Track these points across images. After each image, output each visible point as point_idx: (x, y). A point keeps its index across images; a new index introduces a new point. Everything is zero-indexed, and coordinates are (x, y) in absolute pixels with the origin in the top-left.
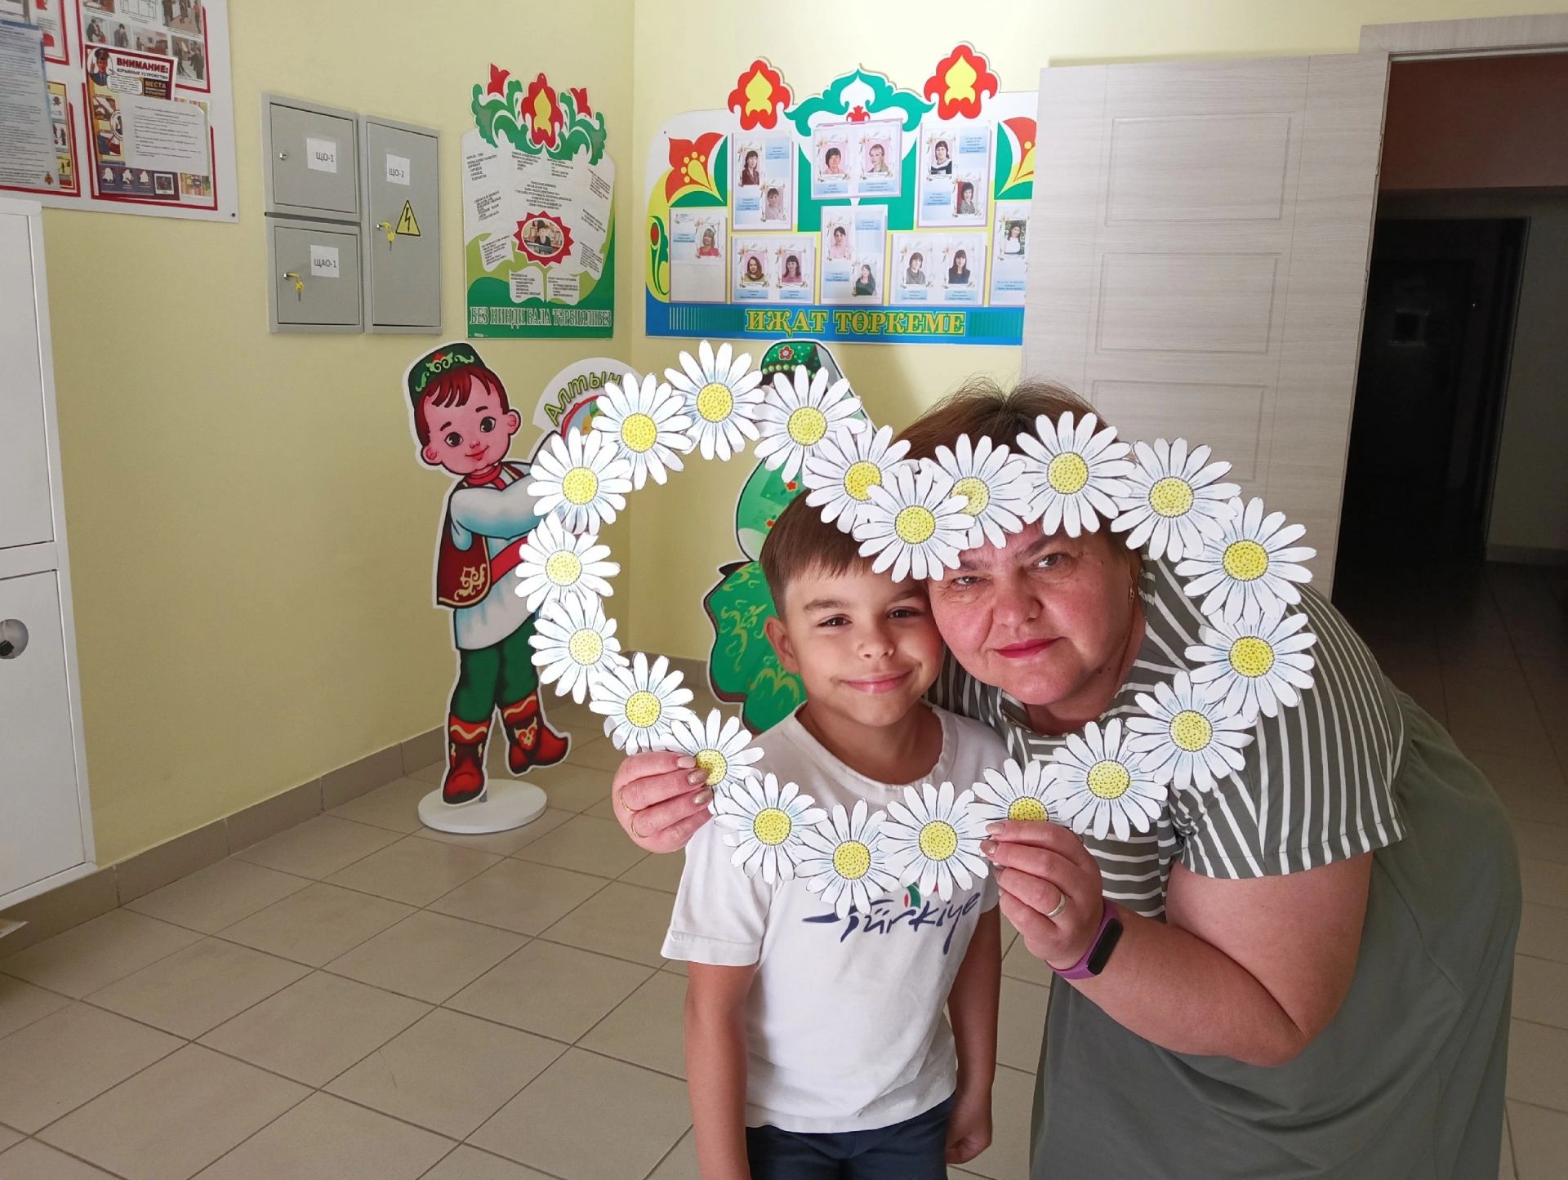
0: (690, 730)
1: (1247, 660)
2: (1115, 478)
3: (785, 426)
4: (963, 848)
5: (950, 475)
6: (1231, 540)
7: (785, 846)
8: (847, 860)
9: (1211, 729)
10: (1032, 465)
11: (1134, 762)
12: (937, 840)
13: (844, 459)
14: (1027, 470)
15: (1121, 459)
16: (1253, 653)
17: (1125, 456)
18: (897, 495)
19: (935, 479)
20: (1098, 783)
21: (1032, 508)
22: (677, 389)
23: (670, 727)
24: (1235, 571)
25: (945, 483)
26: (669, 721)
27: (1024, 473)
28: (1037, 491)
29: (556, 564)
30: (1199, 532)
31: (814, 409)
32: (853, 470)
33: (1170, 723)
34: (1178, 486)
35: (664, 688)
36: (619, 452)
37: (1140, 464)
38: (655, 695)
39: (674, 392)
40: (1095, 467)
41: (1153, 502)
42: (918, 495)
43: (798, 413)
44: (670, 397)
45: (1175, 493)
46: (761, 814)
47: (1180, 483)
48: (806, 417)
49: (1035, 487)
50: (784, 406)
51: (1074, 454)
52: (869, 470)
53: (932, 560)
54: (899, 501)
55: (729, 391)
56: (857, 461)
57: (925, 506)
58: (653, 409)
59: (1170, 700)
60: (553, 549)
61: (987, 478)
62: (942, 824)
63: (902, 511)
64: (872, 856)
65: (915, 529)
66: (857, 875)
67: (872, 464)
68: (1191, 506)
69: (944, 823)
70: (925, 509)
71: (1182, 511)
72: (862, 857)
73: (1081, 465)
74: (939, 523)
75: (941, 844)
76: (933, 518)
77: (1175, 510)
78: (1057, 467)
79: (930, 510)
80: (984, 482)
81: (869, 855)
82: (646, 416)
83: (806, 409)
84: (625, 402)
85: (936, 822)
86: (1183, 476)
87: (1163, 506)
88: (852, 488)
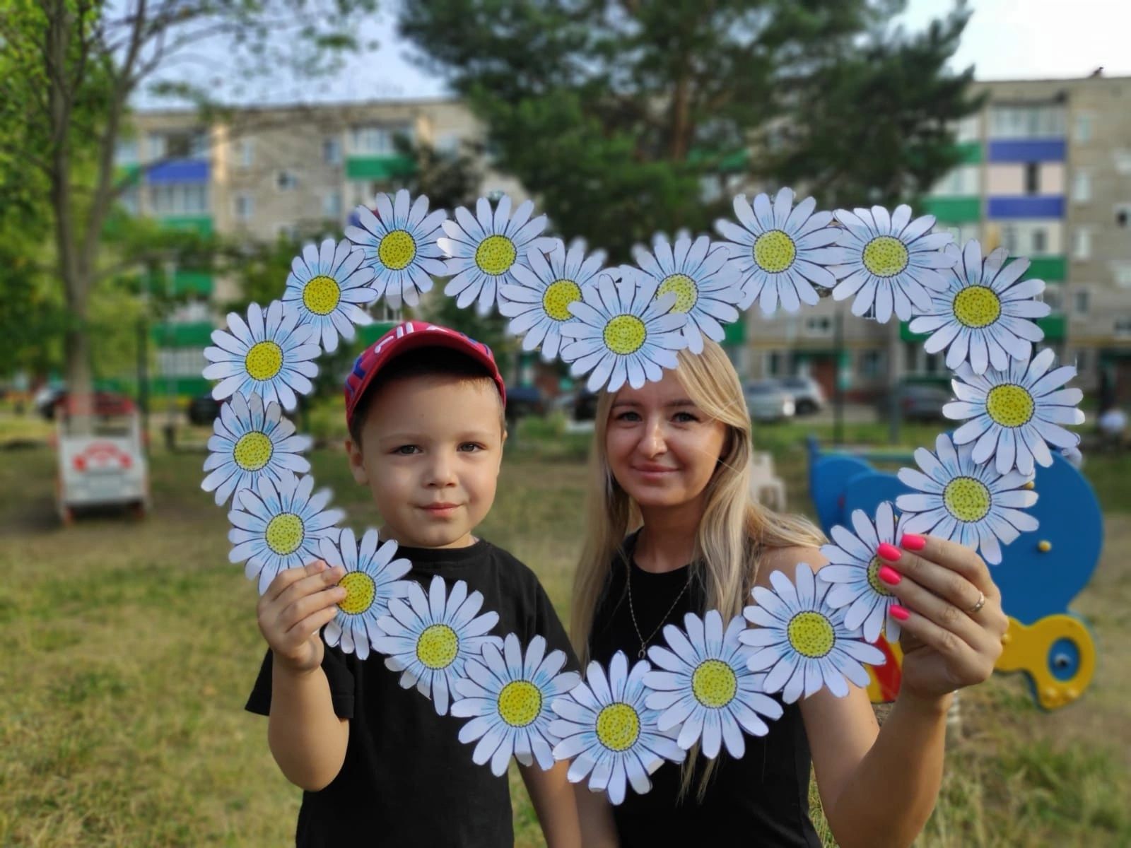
0: (411, 607)
1: (1006, 409)
2: (824, 247)
3: (474, 260)
4: (745, 687)
5: (653, 276)
6: (957, 289)
7: (538, 725)
8: (613, 728)
9: (989, 493)
10: (734, 250)
12: (713, 683)
13: (539, 281)
14: (731, 256)
15: (825, 228)
16: (1011, 401)
17: (829, 224)
18: (600, 307)
19: (637, 285)
21: (745, 293)
22: (357, 244)
23: (387, 607)
24: (969, 320)
25: (648, 286)
26: (385, 601)
27: (729, 259)
28: (746, 275)
29: (245, 449)
30: (923, 286)
31: (501, 236)
32: (550, 291)
33: (943, 495)
34: (889, 244)
35: (377, 563)
36: (302, 317)
37: (847, 229)
38: (367, 573)
39: (354, 248)
40: (801, 240)
41: (869, 265)
42: (623, 303)
43: (484, 244)
44: (351, 253)
45: (889, 252)
46: (505, 690)
47: (891, 240)
48: (494, 247)
49: (743, 272)
50: (470, 240)
51: (777, 231)
52: (568, 288)
53: (648, 365)
54: (604, 314)
55: (411, 236)
56: (554, 280)
57: (632, 313)
58: (334, 269)
59: (936, 468)
60: (240, 433)
61: (692, 272)
62: (715, 662)
63: (609, 322)
64: (641, 717)
65: (626, 339)
66: (627, 745)
67: (569, 281)
68: (908, 261)
69: (718, 661)
70: (633, 316)
71: (899, 268)
72: (629, 721)
73: (787, 241)
74: (650, 328)
75: (718, 688)
76: (643, 323)
77: (892, 268)
78: (762, 247)
79: (638, 316)
80: (689, 277)
81: (638, 717)
82: (327, 277)
83: (493, 238)
84: (306, 268)
85: (708, 661)
86: (892, 234)
87: (879, 267)
88: (552, 309)
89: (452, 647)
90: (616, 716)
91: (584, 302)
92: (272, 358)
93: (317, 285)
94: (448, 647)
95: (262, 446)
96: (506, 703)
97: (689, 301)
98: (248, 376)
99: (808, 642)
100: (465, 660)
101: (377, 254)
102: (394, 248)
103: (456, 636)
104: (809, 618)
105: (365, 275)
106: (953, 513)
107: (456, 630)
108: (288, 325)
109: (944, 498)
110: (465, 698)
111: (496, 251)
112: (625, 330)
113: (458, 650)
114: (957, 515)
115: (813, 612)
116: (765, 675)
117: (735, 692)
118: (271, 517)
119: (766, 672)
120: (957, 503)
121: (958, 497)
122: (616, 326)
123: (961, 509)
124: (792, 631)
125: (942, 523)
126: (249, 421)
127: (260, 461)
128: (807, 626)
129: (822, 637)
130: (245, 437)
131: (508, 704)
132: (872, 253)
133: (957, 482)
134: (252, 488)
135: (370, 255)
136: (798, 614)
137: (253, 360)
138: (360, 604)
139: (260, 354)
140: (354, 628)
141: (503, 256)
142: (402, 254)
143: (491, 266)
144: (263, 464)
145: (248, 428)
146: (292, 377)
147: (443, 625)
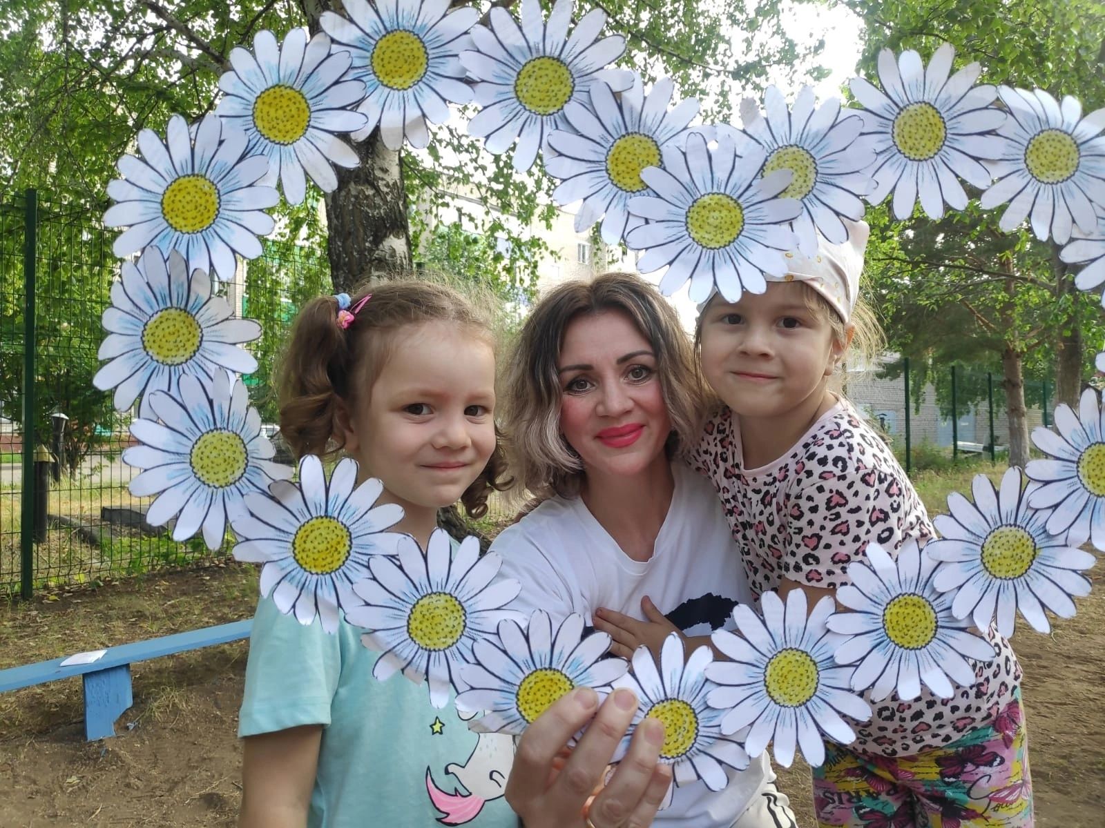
0: (400, 567)
2: (982, 133)
3: (512, 88)
4: (829, 682)
5: (760, 144)
10: (872, 123)
11: (1040, 522)
12: (790, 677)
13: (604, 131)
14: (865, 131)
15: (986, 108)
17: (991, 104)
18: (685, 178)
19: (738, 153)
20: (996, 558)
21: (877, 183)
22: (339, 43)
23: (368, 567)
26: (366, 558)
27: (862, 134)
28: (881, 159)
29: (159, 332)
30: (1091, 201)
31: (554, 59)
32: (618, 147)
33: (1078, 462)
34: (1059, 141)
35: (353, 507)
36: (251, 146)
37: (1011, 114)
38: (340, 519)
39: (335, 48)
40: (954, 121)
41: (1031, 165)
42: (716, 175)
43: (529, 67)
44: (329, 55)
45: (1056, 151)
46: (527, 680)
47: (1061, 135)
48: (543, 73)
49: (878, 154)
50: (509, 58)
51: (926, 103)
52: (642, 145)
53: (744, 267)
54: (689, 189)
55: (421, 42)
56: (624, 132)
57: (727, 193)
58: (303, 76)
59: (1075, 430)
60: (152, 307)
61: (812, 145)
62: (794, 652)
63: (695, 201)
64: (699, 716)
65: (716, 227)
66: (681, 750)
67: (645, 136)
68: (1078, 167)
69: (797, 650)
70: (728, 196)
71: (1067, 174)
72: (685, 722)
73: (936, 120)
74: (750, 215)
75: (797, 682)
76: (740, 208)
77: (1058, 173)
78: (905, 123)
79: (735, 197)
80: (808, 152)
81: (695, 717)
82: (291, 88)
83: (542, 60)
84: (258, 70)
85: (786, 650)
86: (1064, 128)
87: (1043, 169)
88: (618, 174)
89: (456, 623)
90: (668, 715)
91: (664, 169)
92: (203, 201)
93: (275, 98)
94: (451, 623)
95: (185, 331)
96: (526, 697)
97: (805, 185)
98: (166, 225)
99: (905, 631)
100: (474, 640)
101: (368, 62)
102: (395, 56)
103: (463, 609)
104: (909, 602)
105: (350, 91)
106: (1086, 486)
107: (462, 601)
108: (229, 154)
109: (1078, 467)
110: (472, 688)
111: (544, 80)
112: (716, 214)
113: (465, 626)
114: (1090, 487)
115: (914, 594)
116: (854, 668)
117: (816, 688)
118: (199, 434)
119: (855, 665)
120: (1092, 473)
121: (1094, 467)
122: (704, 207)
123: (1096, 482)
124: (888, 617)
125: (1072, 496)
126: (167, 292)
127: (182, 352)
128: (906, 611)
129: (923, 625)
130: (159, 313)
131: (530, 697)
132: (1037, 149)
133: (1096, 448)
134: (169, 390)
135: (357, 63)
136: (898, 597)
137: (173, 202)
138: (329, 560)
139: (184, 193)
140: (319, 592)
141: (556, 88)
142: (406, 67)
143: (536, 101)
144: (187, 356)
145: (164, 302)
146: (233, 232)
147: (445, 594)
